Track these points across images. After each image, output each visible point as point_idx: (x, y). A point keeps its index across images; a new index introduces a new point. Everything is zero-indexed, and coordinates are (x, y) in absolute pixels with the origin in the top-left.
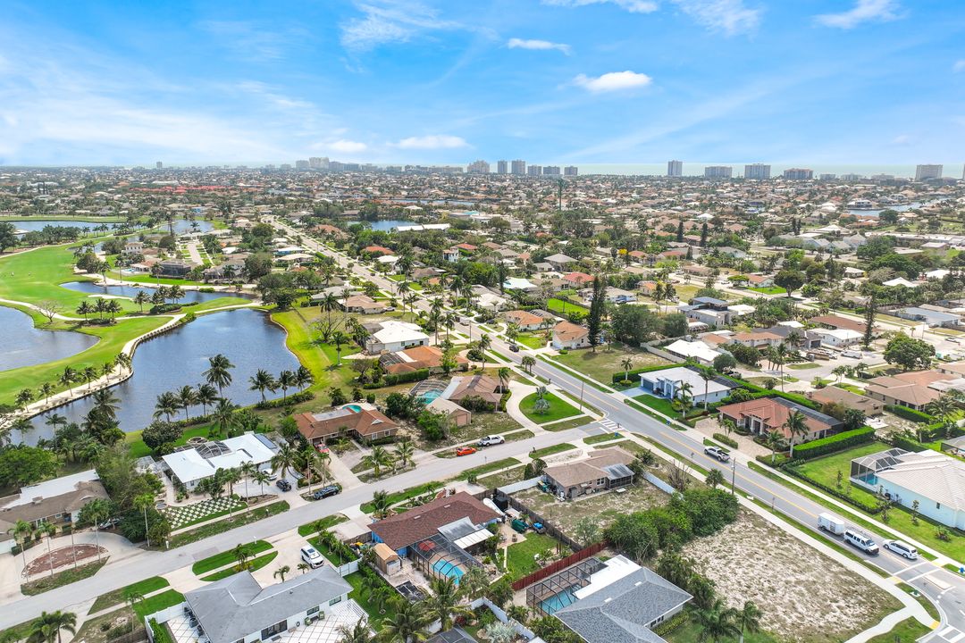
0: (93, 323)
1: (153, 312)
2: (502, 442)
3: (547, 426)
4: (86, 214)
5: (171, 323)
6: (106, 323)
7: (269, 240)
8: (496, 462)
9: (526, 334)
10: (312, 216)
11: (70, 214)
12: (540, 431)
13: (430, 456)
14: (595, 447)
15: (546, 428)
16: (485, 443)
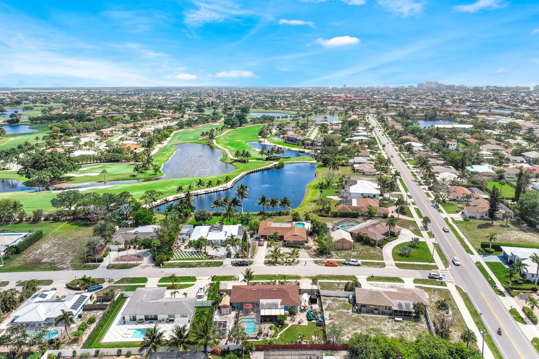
0: (239, 161)
1: (267, 159)
2: (359, 265)
3: (400, 264)
4: (288, 110)
5: (270, 166)
6: (244, 162)
7: (355, 128)
8: (342, 276)
9: (453, 202)
10: (396, 115)
11: (282, 109)
12: (392, 266)
13: (310, 261)
14: (416, 287)
15: (397, 265)
16: (347, 263)
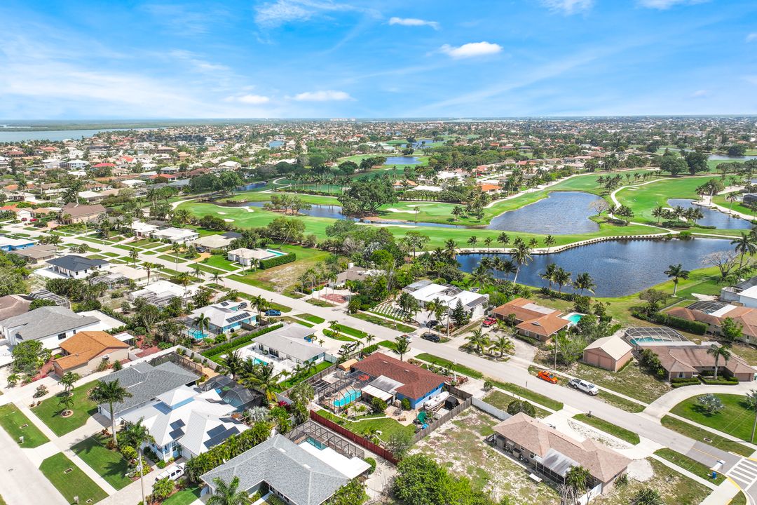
0: (614, 221)
3: (674, 419)
5: (662, 235)
8: (544, 397)
12: (654, 416)
13: (525, 365)
14: (649, 458)
15: (666, 419)
16: (573, 383)
